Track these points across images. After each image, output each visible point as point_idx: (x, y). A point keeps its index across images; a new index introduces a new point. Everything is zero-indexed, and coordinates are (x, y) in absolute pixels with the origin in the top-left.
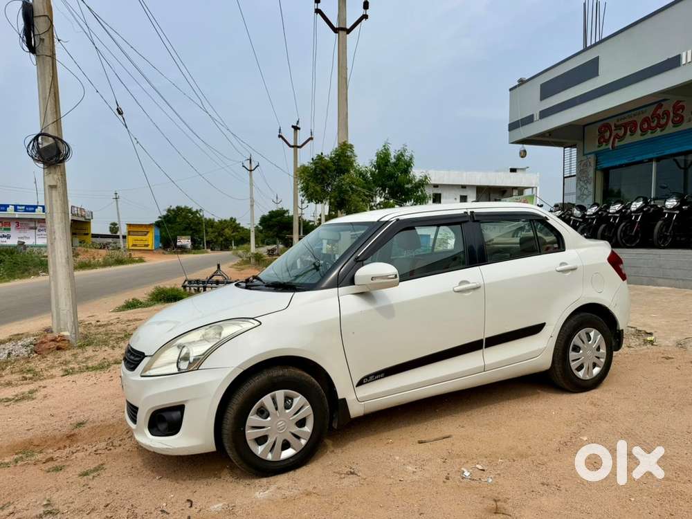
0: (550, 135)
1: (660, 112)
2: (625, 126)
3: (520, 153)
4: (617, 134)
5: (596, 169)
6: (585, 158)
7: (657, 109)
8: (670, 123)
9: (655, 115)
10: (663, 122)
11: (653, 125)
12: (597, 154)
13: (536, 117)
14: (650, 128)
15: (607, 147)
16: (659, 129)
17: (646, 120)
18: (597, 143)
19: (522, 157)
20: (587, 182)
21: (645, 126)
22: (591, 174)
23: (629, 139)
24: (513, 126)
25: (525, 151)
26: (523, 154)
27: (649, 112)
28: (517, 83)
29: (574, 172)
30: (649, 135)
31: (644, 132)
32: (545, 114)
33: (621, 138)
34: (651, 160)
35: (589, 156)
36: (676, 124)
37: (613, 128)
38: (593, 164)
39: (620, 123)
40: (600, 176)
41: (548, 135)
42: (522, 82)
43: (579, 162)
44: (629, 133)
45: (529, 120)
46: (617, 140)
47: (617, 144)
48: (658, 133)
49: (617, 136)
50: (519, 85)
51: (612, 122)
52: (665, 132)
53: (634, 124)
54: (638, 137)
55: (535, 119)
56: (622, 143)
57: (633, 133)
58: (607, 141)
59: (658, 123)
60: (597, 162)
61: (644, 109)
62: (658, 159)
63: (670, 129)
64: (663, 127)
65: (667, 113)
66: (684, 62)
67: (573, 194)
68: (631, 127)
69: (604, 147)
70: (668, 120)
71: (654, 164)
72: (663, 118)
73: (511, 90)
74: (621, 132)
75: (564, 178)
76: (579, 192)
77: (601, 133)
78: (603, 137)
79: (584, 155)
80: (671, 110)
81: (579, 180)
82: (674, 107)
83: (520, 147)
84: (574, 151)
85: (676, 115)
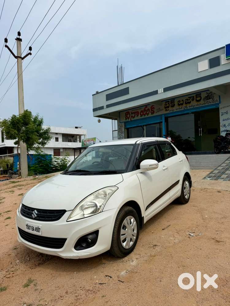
0: (109, 114)
1: (146, 109)
2: (134, 113)
3: (98, 121)
4: (132, 116)
5: (125, 128)
6: (121, 124)
7: (145, 108)
8: (150, 113)
9: (145, 110)
10: (148, 112)
11: (144, 113)
12: (125, 123)
13: (105, 107)
14: (143, 114)
15: (128, 120)
16: (146, 115)
17: (142, 111)
18: (125, 119)
19: (99, 122)
20: (122, 133)
21: (142, 113)
22: (123, 130)
23: (136, 118)
24: (95, 110)
25: (100, 120)
26: (99, 121)
27: (143, 109)
28: (96, 93)
29: (117, 129)
30: (143, 117)
31: (141, 116)
32: (108, 106)
33: (134, 117)
34: (144, 126)
35: (122, 123)
36: (152, 113)
37: (130, 113)
38: (124, 126)
39: (133, 111)
40: (126, 130)
41: (108, 114)
42: (97, 93)
43: (118, 125)
44: (136, 115)
45: (102, 108)
46: (132, 118)
47: (132, 119)
48: (146, 116)
49: (132, 117)
50: (96, 94)
51: (130, 111)
52: (148, 116)
53: (138, 112)
54: (139, 117)
56: (134, 119)
57: (137, 116)
58: (129, 118)
59: (146, 113)
60: (125, 126)
61: (141, 108)
62: (146, 125)
63: (150, 115)
64: (148, 114)
65: (149, 110)
66: (159, 93)
67: (116, 137)
68: (137, 113)
69: (127, 120)
70: (149, 112)
71: (145, 127)
72: (148, 111)
73: (93, 95)
74: (133, 115)
75: (113, 131)
76: (119, 136)
77: (126, 115)
78: (127, 116)
79: (120, 123)
80: (150, 108)
81: (119, 132)
82: (151, 108)
83: (98, 118)
84: (116, 121)
85: (152, 110)
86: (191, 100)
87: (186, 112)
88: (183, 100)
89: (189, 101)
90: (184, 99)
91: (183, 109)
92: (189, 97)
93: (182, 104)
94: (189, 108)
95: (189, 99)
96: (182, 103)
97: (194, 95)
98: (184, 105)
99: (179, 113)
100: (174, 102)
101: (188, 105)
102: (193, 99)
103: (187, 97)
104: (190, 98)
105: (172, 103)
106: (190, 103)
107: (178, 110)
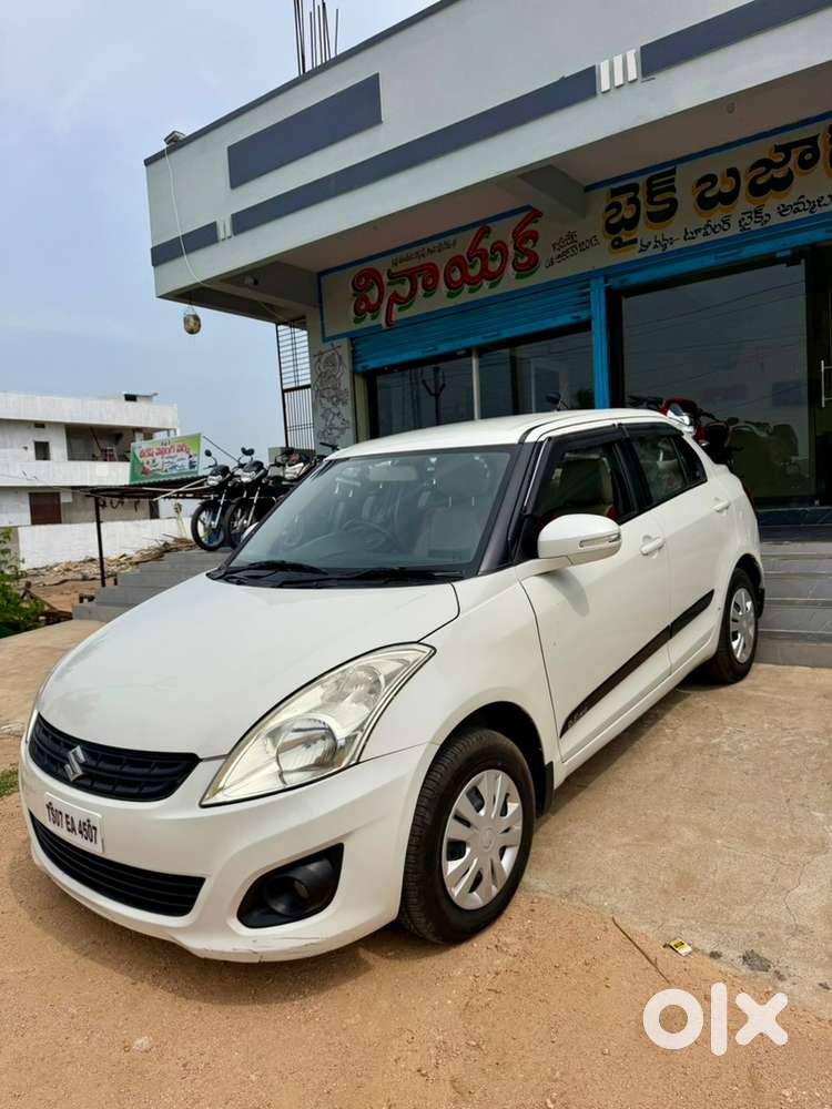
0: (256, 283)
1: (486, 244)
2: (411, 275)
3: (186, 321)
4: (395, 294)
5: (354, 373)
6: (328, 345)
7: (477, 240)
8: (510, 270)
9: (474, 251)
10: (494, 266)
11: (474, 272)
12: (354, 339)
13: (224, 229)
14: (466, 279)
15: (375, 322)
16: (486, 284)
17: (457, 262)
18: (352, 314)
19: (192, 332)
20: (338, 399)
21: (457, 275)
22: (345, 381)
23: (422, 306)
24: (163, 254)
25: (196, 318)
26: (193, 326)
27: (462, 246)
28: (165, 146)
29: (305, 379)
30: (465, 297)
31: (454, 288)
32: (245, 221)
33: (405, 302)
34: (468, 352)
35: (336, 343)
36: (523, 270)
37: (385, 279)
38: (347, 360)
39: (402, 267)
40: (360, 382)
41: (250, 281)
42: (175, 143)
43: (316, 356)
44: (420, 291)
45: (205, 237)
46: (395, 307)
47: (397, 315)
48: (485, 290)
49: (395, 298)
50: (170, 150)
51: (382, 266)
52: (499, 290)
53: (431, 270)
54: (441, 299)
55: (221, 236)
56: (408, 313)
57: (430, 290)
58: (374, 309)
59: (484, 268)
60: (355, 358)
61: (451, 238)
62: (482, 351)
63: (510, 282)
64: (494, 278)
65: (500, 247)
67: (305, 426)
68: (426, 277)
69: (368, 322)
70: (504, 262)
71: (475, 362)
72: (493, 260)
73: (148, 162)
74: (404, 290)
75: (284, 391)
76: (323, 421)
77: (359, 290)
78: (366, 299)
79: (325, 340)
80: (509, 240)
81: (318, 395)
82: (515, 234)
83: (182, 309)
84: (302, 335)
85: (519, 249)
86: (792, 163)
87: (749, 252)
88: (733, 172)
89: (779, 174)
90: (743, 160)
91: (735, 230)
92: (778, 149)
93: (728, 199)
94: (776, 220)
95: (779, 158)
96: (727, 189)
97: (819, 129)
98: (744, 203)
99: (708, 261)
100: (673, 189)
101: (771, 203)
102: (808, 156)
103: (763, 150)
104: (786, 149)
105: (659, 192)
106: (783, 184)
107: (700, 239)
